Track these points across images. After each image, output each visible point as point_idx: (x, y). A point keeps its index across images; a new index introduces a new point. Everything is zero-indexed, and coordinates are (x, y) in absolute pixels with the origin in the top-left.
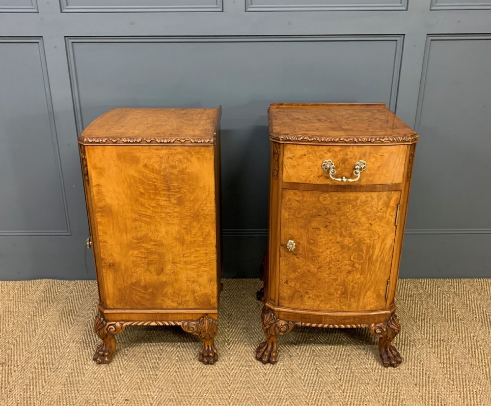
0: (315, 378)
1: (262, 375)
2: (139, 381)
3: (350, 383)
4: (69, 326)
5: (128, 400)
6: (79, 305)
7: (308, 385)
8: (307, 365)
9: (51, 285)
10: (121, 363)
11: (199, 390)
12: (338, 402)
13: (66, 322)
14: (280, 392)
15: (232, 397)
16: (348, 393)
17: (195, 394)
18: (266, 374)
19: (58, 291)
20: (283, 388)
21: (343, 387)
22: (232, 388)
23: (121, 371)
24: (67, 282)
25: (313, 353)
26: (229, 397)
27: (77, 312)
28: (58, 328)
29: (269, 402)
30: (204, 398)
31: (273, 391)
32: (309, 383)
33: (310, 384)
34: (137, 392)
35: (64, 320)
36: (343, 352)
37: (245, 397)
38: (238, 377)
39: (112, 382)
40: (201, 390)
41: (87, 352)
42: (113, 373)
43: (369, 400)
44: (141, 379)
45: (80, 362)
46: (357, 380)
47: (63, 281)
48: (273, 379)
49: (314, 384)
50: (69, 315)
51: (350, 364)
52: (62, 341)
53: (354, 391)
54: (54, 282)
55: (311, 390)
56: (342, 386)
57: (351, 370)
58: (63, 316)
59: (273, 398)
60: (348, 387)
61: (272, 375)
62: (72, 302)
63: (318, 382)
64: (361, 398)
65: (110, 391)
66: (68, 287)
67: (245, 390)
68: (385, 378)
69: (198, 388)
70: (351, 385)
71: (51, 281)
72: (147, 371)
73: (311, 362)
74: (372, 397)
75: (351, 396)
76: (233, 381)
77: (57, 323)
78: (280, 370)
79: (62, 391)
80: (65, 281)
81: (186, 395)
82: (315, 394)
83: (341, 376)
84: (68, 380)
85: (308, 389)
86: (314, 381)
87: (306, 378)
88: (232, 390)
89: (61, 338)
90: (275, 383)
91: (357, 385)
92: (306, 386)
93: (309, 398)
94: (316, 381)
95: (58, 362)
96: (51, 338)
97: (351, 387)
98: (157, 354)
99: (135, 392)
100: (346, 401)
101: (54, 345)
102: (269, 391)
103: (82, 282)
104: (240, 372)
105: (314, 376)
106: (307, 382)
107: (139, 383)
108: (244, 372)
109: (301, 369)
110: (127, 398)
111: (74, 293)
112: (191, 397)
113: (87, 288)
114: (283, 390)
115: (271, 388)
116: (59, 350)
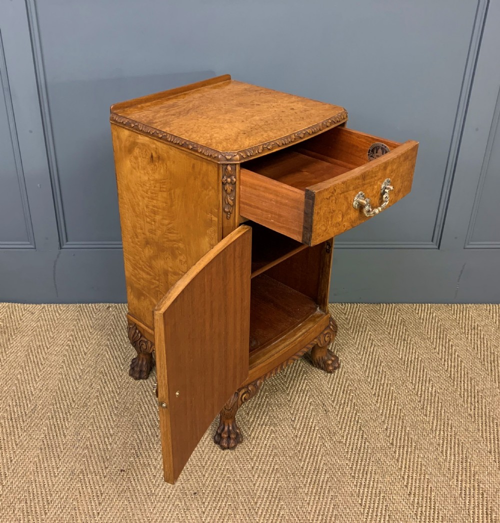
0: (359, 442)
1: (292, 438)
2: (136, 445)
3: (406, 449)
4: (39, 368)
5: (124, 471)
6: (49, 338)
7: (352, 451)
8: (348, 424)
9: (11, 311)
10: (111, 419)
11: (213, 457)
12: (392, 475)
13: (34, 362)
14: (317, 461)
15: (255, 468)
16: (404, 463)
17: (208, 463)
18: (297, 436)
19: (21, 319)
20: (320, 456)
21: (397, 455)
22: (255, 455)
23: (111, 430)
24: (30, 307)
25: (354, 407)
26: (253, 468)
27: (48, 348)
28: (25, 371)
29: (303, 474)
30: (220, 469)
31: (307, 460)
32: (352, 449)
33: (354, 450)
34: (135, 459)
35: (32, 359)
36: (392, 406)
37: (272, 468)
38: (261, 439)
39: (101, 446)
40: (215, 457)
41: (65, 404)
42: (101, 434)
43: (431, 472)
44: (138, 441)
45: (58, 418)
46: (414, 444)
47: (25, 305)
48: (307, 443)
49: (360, 450)
50: (38, 352)
51: (403, 422)
52: (32, 388)
53: (412, 460)
54: (15, 306)
55: (356, 458)
56: (395, 452)
57: (405, 430)
58: (31, 354)
59: (308, 470)
60: (403, 454)
61: (304, 437)
62: (40, 334)
63: (364, 447)
64: (421, 470)
65: (100, 458)
66: (33, 314)
67: (272, 457)
68: (449, 443)
69: (212, 455)
70: (407, 452)
71: (10, 306)
72: (145, 430)
73: (353, 419)
74: (435, 468)
75: (408, 467)
76: (255, 445)
77: (23, 364)
78: (314, 430)
79: (39, 457)
80: (28, 305)
81: (198, 465)
82: (361, 464)
83: (393, 439)
84: (45, 442)
85: (353, 457)
86: (359, 446)
87: (348, 442)
88: (255, 458)
89: (31, 385)
90: (309, 448)
91: (415, 450)
92: (349, 453)
93: (354, 469)
94: (361, 446)
95: (30, 417)
96: (18, 385)
97: (407, 454)
98: (155, 407)
99: (132, 459)
100: (402, 473)
101: (23, 395)
102: (303, 460)
103: (51, 306)
104: (263, 433)
105: (358, 440)
106: (351, 448)
107: (136, 448)
108: (269, 433)
109: (341, 429)
110: (122, 468)
111: (42, 322)
112: (204, 467)
113: (57, 315)
114: (320, 458)
115: (304, 456)
116: (30, 401)
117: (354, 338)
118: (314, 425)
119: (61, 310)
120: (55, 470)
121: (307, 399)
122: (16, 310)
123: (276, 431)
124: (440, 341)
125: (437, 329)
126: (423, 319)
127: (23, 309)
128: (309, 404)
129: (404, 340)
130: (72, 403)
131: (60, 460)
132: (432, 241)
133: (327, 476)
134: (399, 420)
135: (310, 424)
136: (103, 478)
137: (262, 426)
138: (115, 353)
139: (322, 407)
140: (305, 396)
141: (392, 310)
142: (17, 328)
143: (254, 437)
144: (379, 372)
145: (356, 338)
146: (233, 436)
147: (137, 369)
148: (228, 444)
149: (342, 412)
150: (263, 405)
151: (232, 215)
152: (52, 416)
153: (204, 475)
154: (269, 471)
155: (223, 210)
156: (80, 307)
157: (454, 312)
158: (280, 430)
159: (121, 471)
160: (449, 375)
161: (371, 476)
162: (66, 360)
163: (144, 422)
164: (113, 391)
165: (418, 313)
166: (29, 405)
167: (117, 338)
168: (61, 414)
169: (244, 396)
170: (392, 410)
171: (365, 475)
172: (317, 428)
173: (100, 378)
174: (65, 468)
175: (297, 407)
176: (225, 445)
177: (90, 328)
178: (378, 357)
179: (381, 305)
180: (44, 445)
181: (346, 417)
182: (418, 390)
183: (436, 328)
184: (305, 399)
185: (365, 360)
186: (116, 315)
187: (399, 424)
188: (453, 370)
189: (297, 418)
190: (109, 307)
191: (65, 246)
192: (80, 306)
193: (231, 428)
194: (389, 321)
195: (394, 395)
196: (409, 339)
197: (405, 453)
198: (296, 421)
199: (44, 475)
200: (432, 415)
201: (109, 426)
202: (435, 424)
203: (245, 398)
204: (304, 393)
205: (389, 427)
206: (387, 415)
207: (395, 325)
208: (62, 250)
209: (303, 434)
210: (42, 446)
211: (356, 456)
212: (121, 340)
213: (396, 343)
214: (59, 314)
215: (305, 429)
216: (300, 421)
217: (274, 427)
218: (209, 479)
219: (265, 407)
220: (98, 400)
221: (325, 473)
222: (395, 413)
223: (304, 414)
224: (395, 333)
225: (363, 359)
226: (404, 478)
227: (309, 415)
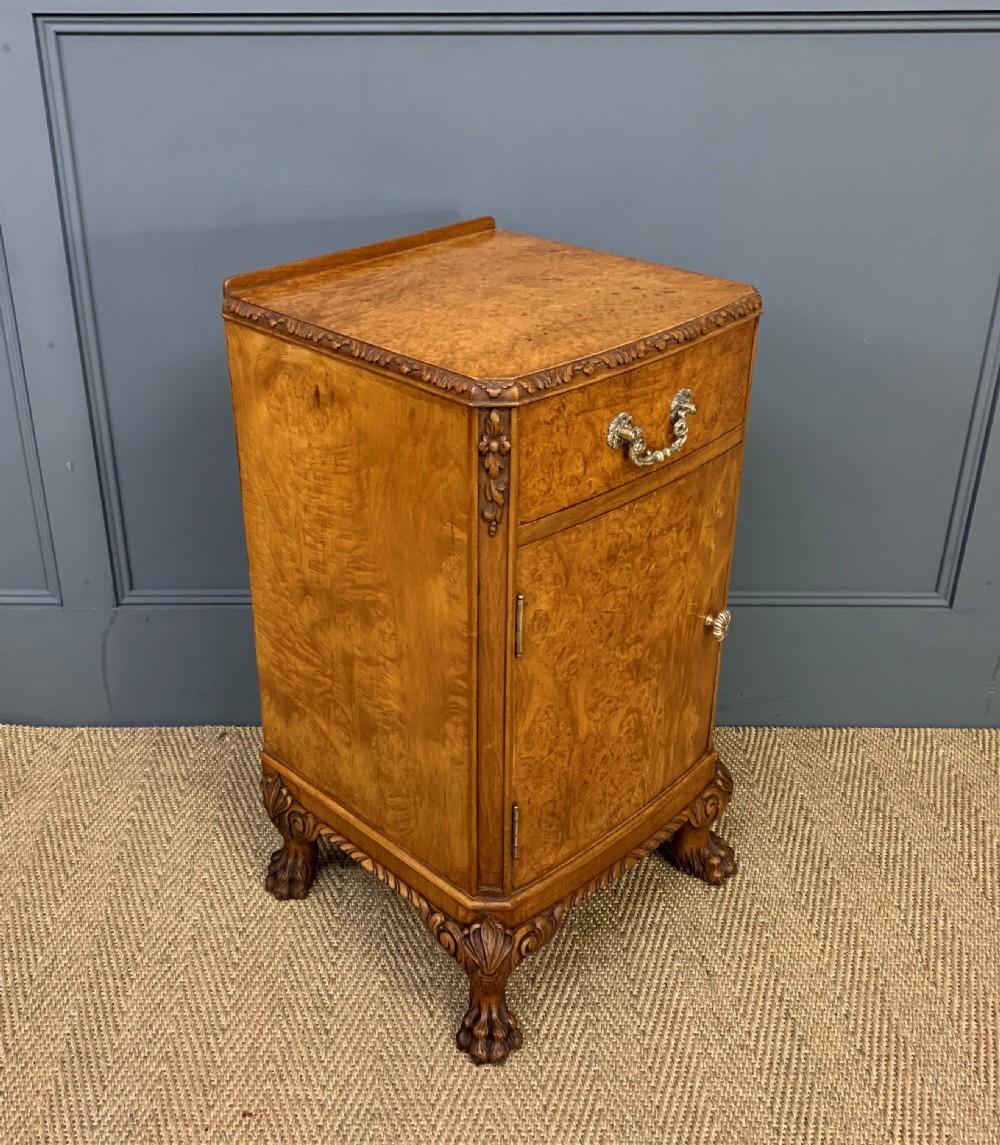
0: (787, 1047)
1: (634, 1036)
2: (278, 1053)
3: (892, 1062)
4: (64, 871)
5: (250, 1115)
6: (90, 805)
7: (769, 1069)
8: (760, 1004)
9: (9, 744)
10: (223, 993)
11: (455, 1082)
12: (864, 1125)
13: (54, 857)
14: (691, 1092)
15: (551, 1108)
16: (891, 1097)
17: (444, 1098)
18: (644, 1033)
19: (29, 762)
20: (698, 1079)
21: (874, 1077)
22: (549, 1077)
23: (223, 1018)
24: (50, 733)
25: (772, 964)
26: (545, 1108)
27: (85, 828)
28: (33, 879)
29: (660, 1124)
30: (471, 1111)
31: (670, 1090)
32: (771, 1063)
33: (775, 1066)
34: (275, 1086)
35: (50, 851)
36: (858, 960)
37: (589, 1108)
38: (562, 1040)
39: (199, 1054)
40: (460, 1082)
41: (122, 956)
42: (200, 1026)
43: (954, 1121)
44: (284, 1044)
45: (104, 989)
46: (911, 1053)
47: (40, 729)
48: (667, 1049)
49: (788, 1067)
50: (64, 837)
51: (883, 999)
52: (48, 919)
53: (909, 1091)
54: (17, 732)
55: (781, 1086)
56: (869, 1072)
57: (889, 1019)
58: (47, 839)
59: (672, 1114)
60: (888, 1075)
61: (662, 1036)
62: (70, 796)
63: (799, 1059)
64: (930, 1115)
65: (197, 1084)
66: (55, 748)
67: (588, 1083)
68: (991, 1049)
69: (452, 1078)
70: (896, 1070)
71: (7, 732)
72: (299, 1018)
73: (770, 993)
74: (964, 1111)
75: (900, 1107)
76: (550, 1054)
77: (30, 863)
78: (683, 1018)
79: (57, 1081)
80: (46, 730)
81: (419, 1100)
82: (792, 1098)
83: (862, 1041)
84: (72, 1045)
85: (772, 1082)
86: (786, 1055)
87: (761, 1047)
88: (551, 1083)
89: (46, 911)
90: (673, 1061)
91: (914, 1068)
92: (765, 1072)
93: (776, 1110)
94: (790, 1054)
95: (39, 986)
96: (16, 911)
97: (896, 1075)
98: (323, 963)
99: (269, 1085)
100: (889, 1123)
101: (27, 934)
102: (660, 1089)
103: (95, 733)
104: (568, 1025)
105: (783, 1041)
106: (767, 1061)
107: (279, 1059)
108: (580, 1026)
109: (744, 1016)
110: (245, 1108)
111: (74, 767)
112: (433, 1105)
113: (109, 751)
114: (698, 1084)
115: (663, 1079)
116: (42, 949)
117: (766, 805)
118: (682, 1006)
119: (118, 740)
120: (93, 1114)
121: (665, 946)
122: (19, 739)
123: (598, 1021)
124: (956, 812)
125: (949, 785)
126: (916, 763)
127: (34, 739)
128: (670, 958)
129: (878, 809)
130: (137, 953)
131: (105, 1087)
132: (937, 590)
133: (717, 1127)
134: (875, 993)
135: (674, 1003)
136: (202, 1133)
137: (565, 1008)
138: (236, 838)
139: (701, 965)
140: (660, 938)
141: (847, 741)
142: (19, 782)
143: (547, 1036)
144: (825, 883)
145: (770, 804)
146: (499, 1034)
147: (284, 876)
148: (489, 1052)
149: (745, 976)
150: (567, 959)
151: (502, 527)
152: (90, 984)
153: (434, 1126)
154: (582, 1115)
155: (481, 515)
156: (160, 733)
157: (984, 748)
158: (605, 1018)
159: (244, 1115)
160: (981, 890)
161: (816, 1129)
162: (125, 855)
163: (297, 999)
164: (228, 927)
165: (905, 750)
166: (40, 958)
167: (241, 804)
168: (110, 980)
169: (525, 943)
170: (857, 972)
171: (802, 1127)
172: (690, 1014)
173: (200, 896)
174: (115, 1108)
175: (644, 965)
176: (481, 1053)
177: (180, 780)
178: (822, 849)
179: (822, 732)
180: (71, 1052)
181: (755, 988)
182: (914, 926)
183: (946, 783)
184: (661, 945)
185: (792, 856)
186: (240, 751)
187: (874, 1003)
188: (988, 877)
189: (644, 990)
190: (224, 735)
191: (126, 600)
192: (160, 731)
193: (494, 1015)
194: (842, 768)
195: (861, 935)
196: (888, 808)
197: (892, 1073)
198: (642, 998)
199: (68, 1125)
200: (948, 982)
201: (219, 1009)
202: (956, 1005)
203: (527, 947)
204: (657, 932)
205: (853, 1010)
206: (848, 984)
207: (855, 776)
208: (120, 608)
209: (659, 1028)
210: (66, 1054)
211: (781, 1081)
212: (250, 807)
213: (859, 815)
214: (114, 750)
215: (663, 1016)
216: (651, 998)
217: (593, 1012)
218: (445, 1134)
219: (570, 963)
220: (195, 947)
221: (712, 1122)
222: (864, 979)
223: (659, 979)
224: (856, 795)
225: (789, 854)
226: (892, 1134)
227: (671, 982)
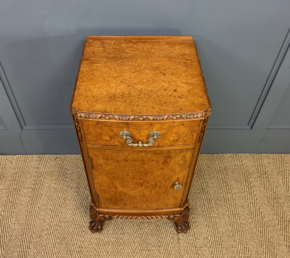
6: (21, 182)
13: (11, 201)
19: (5, 168)
24: (10, 157)
25: (195, 235)
27: (20, 190)
28: (6, 209)
36: (216, 234)
47: (7, 156)
51: (221, 247)
54: (1, 157)
57: (222, 253)
66: (12, 163)
73: (193, 245)
77: (5, 203)
103: (22, 157)
111: (17, 169)
118: (171, 249)
124: (245, 183)
125: (245, 173)
126: (237, 166)
127: (6, 159)
129: (226, 182)
135: (169, 249)
137: (141, 251)
138: (59, 194)
139: (176, 236)
141: (220, 158)
142: (2, 174)
145: (198, 181)
149: (187, 239)
152: (21, 244)
156: (39, 157)
157: (255, 160)
160: (249, 210)
162: (30, 200)
163: (74, 249)
165: (234, 161)
167: (61, 182)
170: (216, 237)
172: (173, 252)
173: (50, 215)
175: (162, 236)
177: (45, 174)
178: (210, 196)
181: (190, 243)
182: (231, 222)
183: (244, 173)
184: (167, 229)
185: (202, 199)
186: (61, 164)
188: (251, 205)
190: (56, 158)
192: (40, 156)
194: (218, 168)
196: (228, 182)
198: (161, 247)
207: (221, 170)
212: (63, 184)
213: (221, 185)
215: (166, 253)
219: (144, 236)
223: (166, 241)
224: (220, 177)
227: (169, 242)
